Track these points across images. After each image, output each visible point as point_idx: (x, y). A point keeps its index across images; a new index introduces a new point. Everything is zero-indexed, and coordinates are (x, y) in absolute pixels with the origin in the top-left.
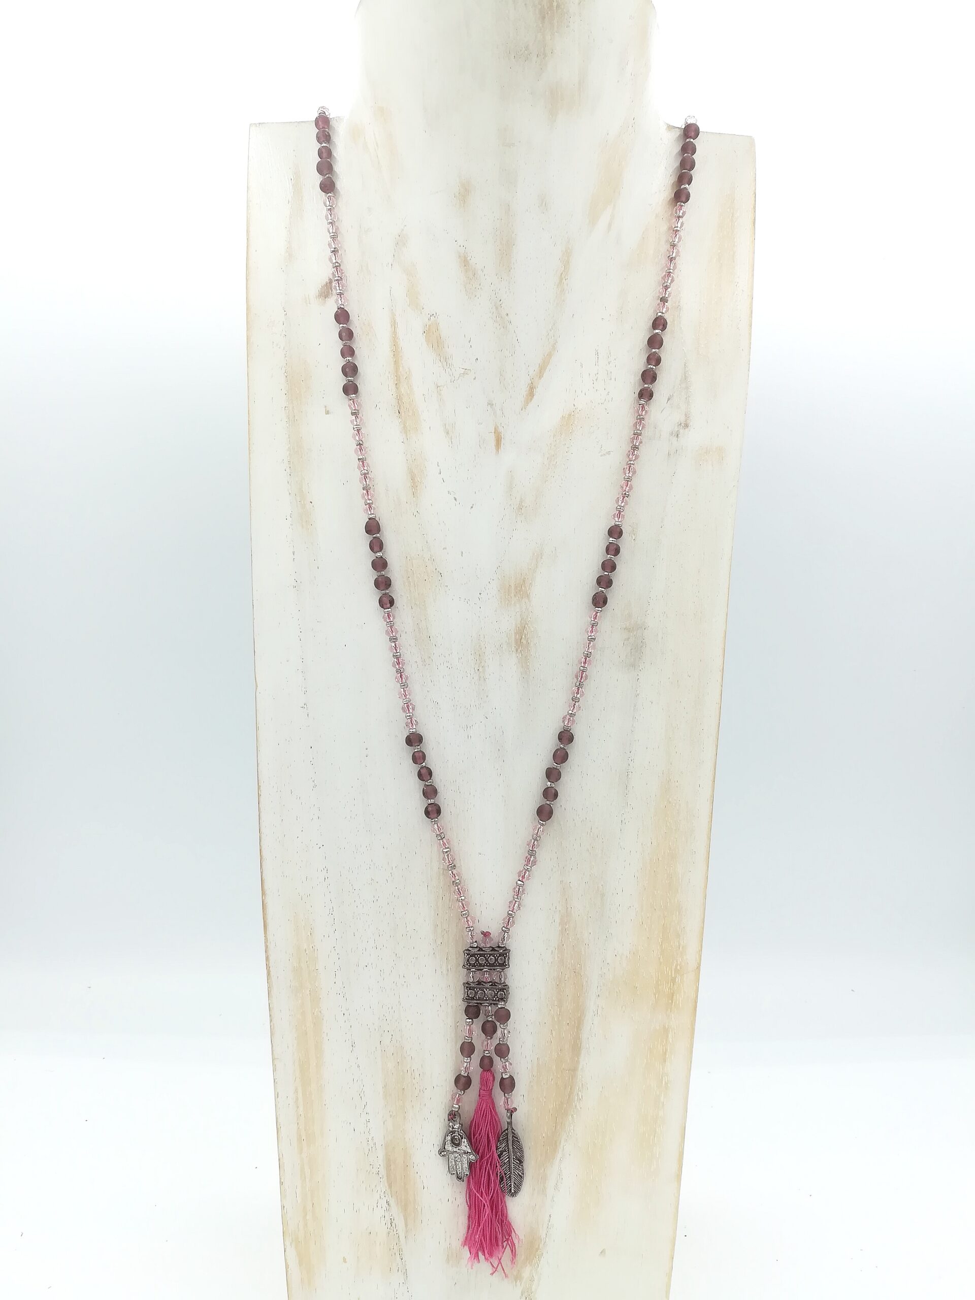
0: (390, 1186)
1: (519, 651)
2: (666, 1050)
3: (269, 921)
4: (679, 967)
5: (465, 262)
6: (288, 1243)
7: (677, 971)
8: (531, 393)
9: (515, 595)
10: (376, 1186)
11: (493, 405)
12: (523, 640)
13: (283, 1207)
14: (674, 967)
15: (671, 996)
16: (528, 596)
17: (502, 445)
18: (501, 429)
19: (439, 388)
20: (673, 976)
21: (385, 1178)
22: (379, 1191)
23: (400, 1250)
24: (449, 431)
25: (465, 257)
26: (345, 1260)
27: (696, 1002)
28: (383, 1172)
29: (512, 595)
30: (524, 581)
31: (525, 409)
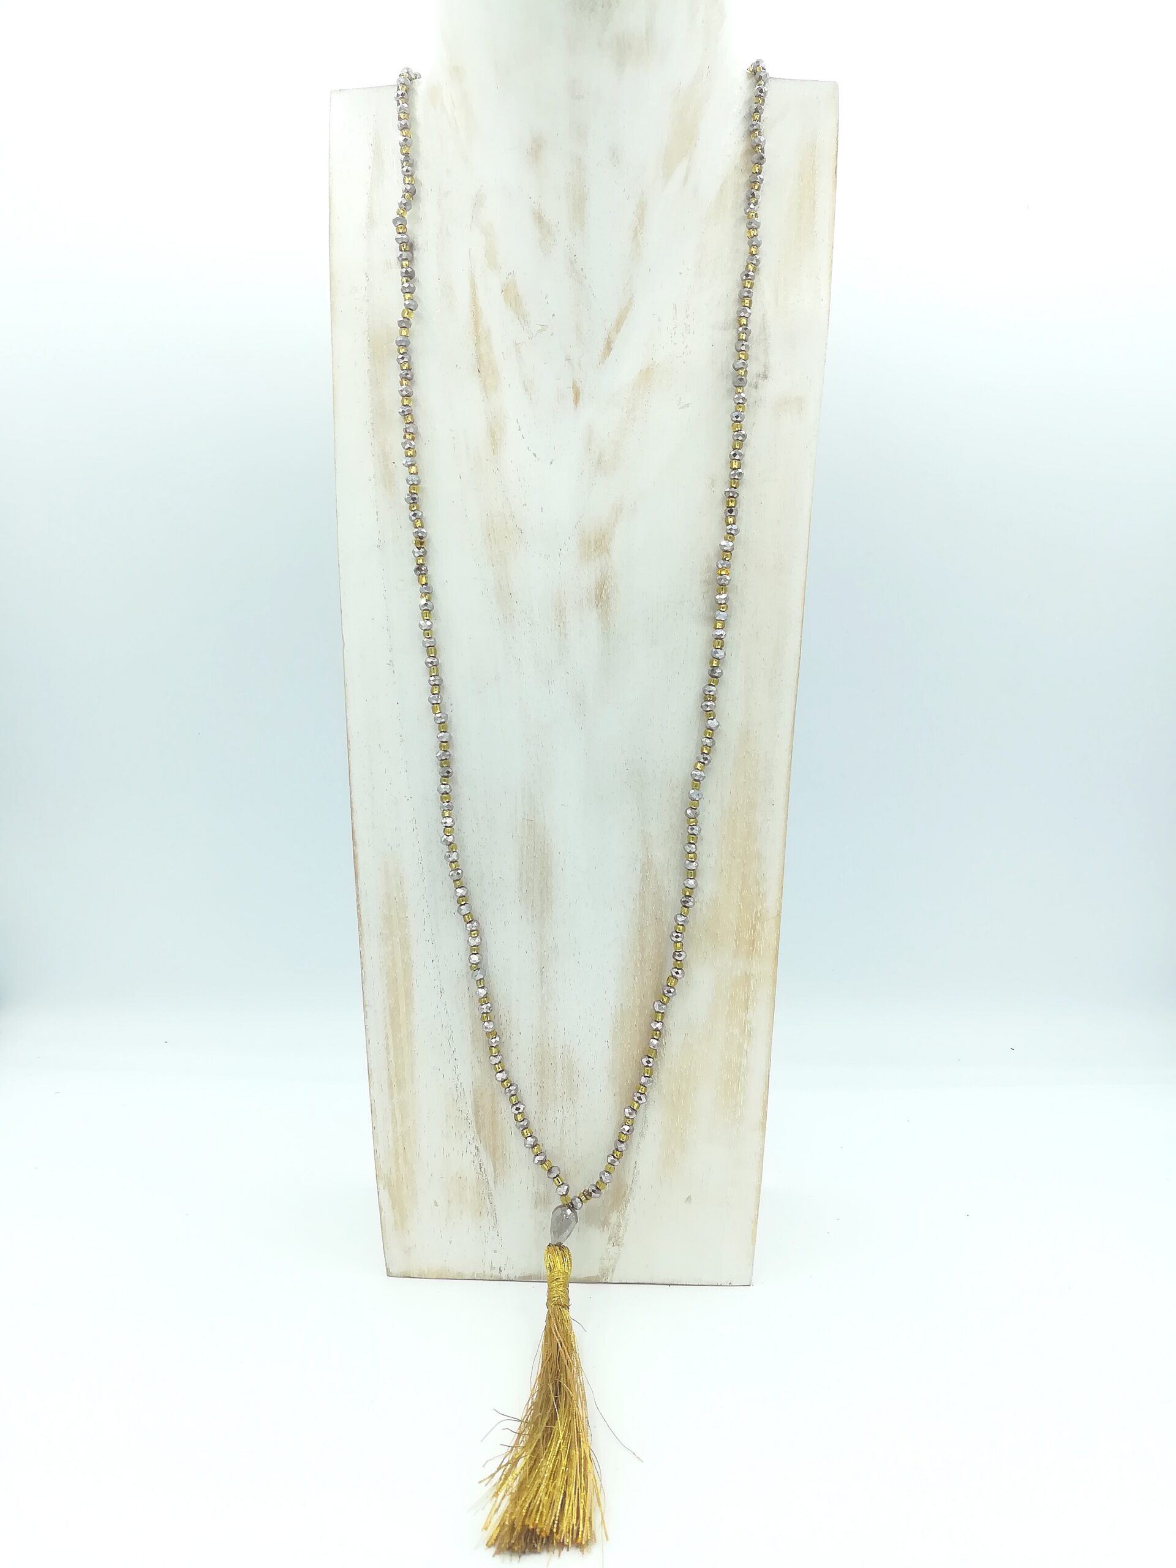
0: (479, 1132)
1: (599, 606)
2: (748, 997)
4: (759, 915)
5: (539, 218)
6: (381, 1187)
7: (757, 918)
9: (595, 550)
10: (465, 1131)
11: (570, 359)
12: (603, 596)
13: (376, 1151)
14: (754, 914)
15: (752, 943)
16: (608, 551)
17: (580, 398)
20: (754, 923)
21: (474, 1123)
22: (468, 1136)
23: (490, 1195)
25: (540, 214)
26: (436, 1204)
27: (777, 950)
28: (471, 1118)
29: (593, 550)
30: (604, 536)
31: (603, 363)
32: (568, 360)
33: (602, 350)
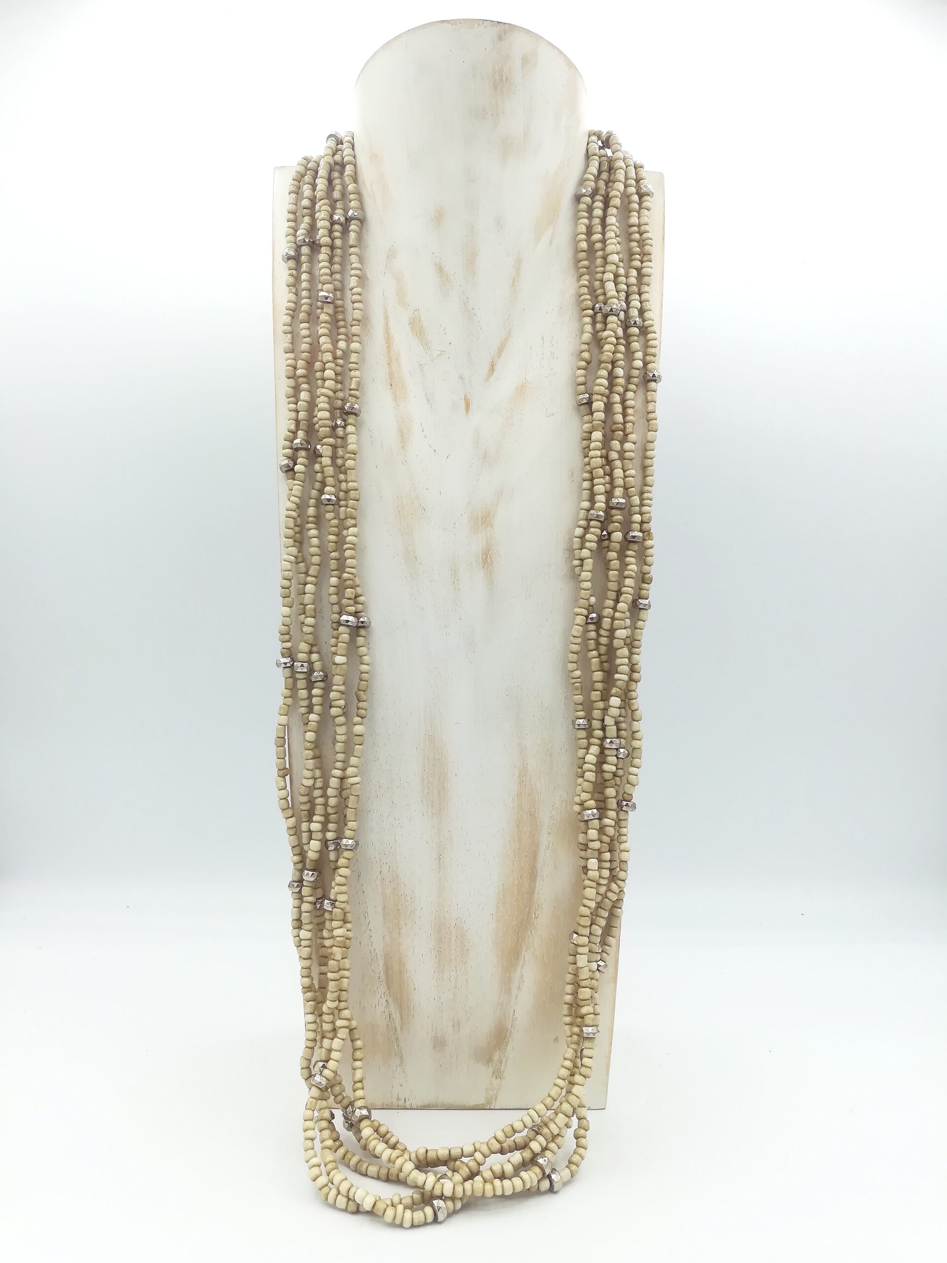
0: (389, 988)
1: (485, 567)
5: (440, 269)
8: (492, 369)
9: (481, 525)
10: (377, 988)
12: (488, 559)
16: (492, 525)
17: (470, 408)
18: (469, 397)
19: (421, 366)
21: (385, 982)
22: (380, 992)
23: (397, 1039)
24: (429, 399)
25: (440, 266)
28: (383, 977)
30: (488, 514)
31: (488, 381)
32: (461, 378)
33: (487, 371)
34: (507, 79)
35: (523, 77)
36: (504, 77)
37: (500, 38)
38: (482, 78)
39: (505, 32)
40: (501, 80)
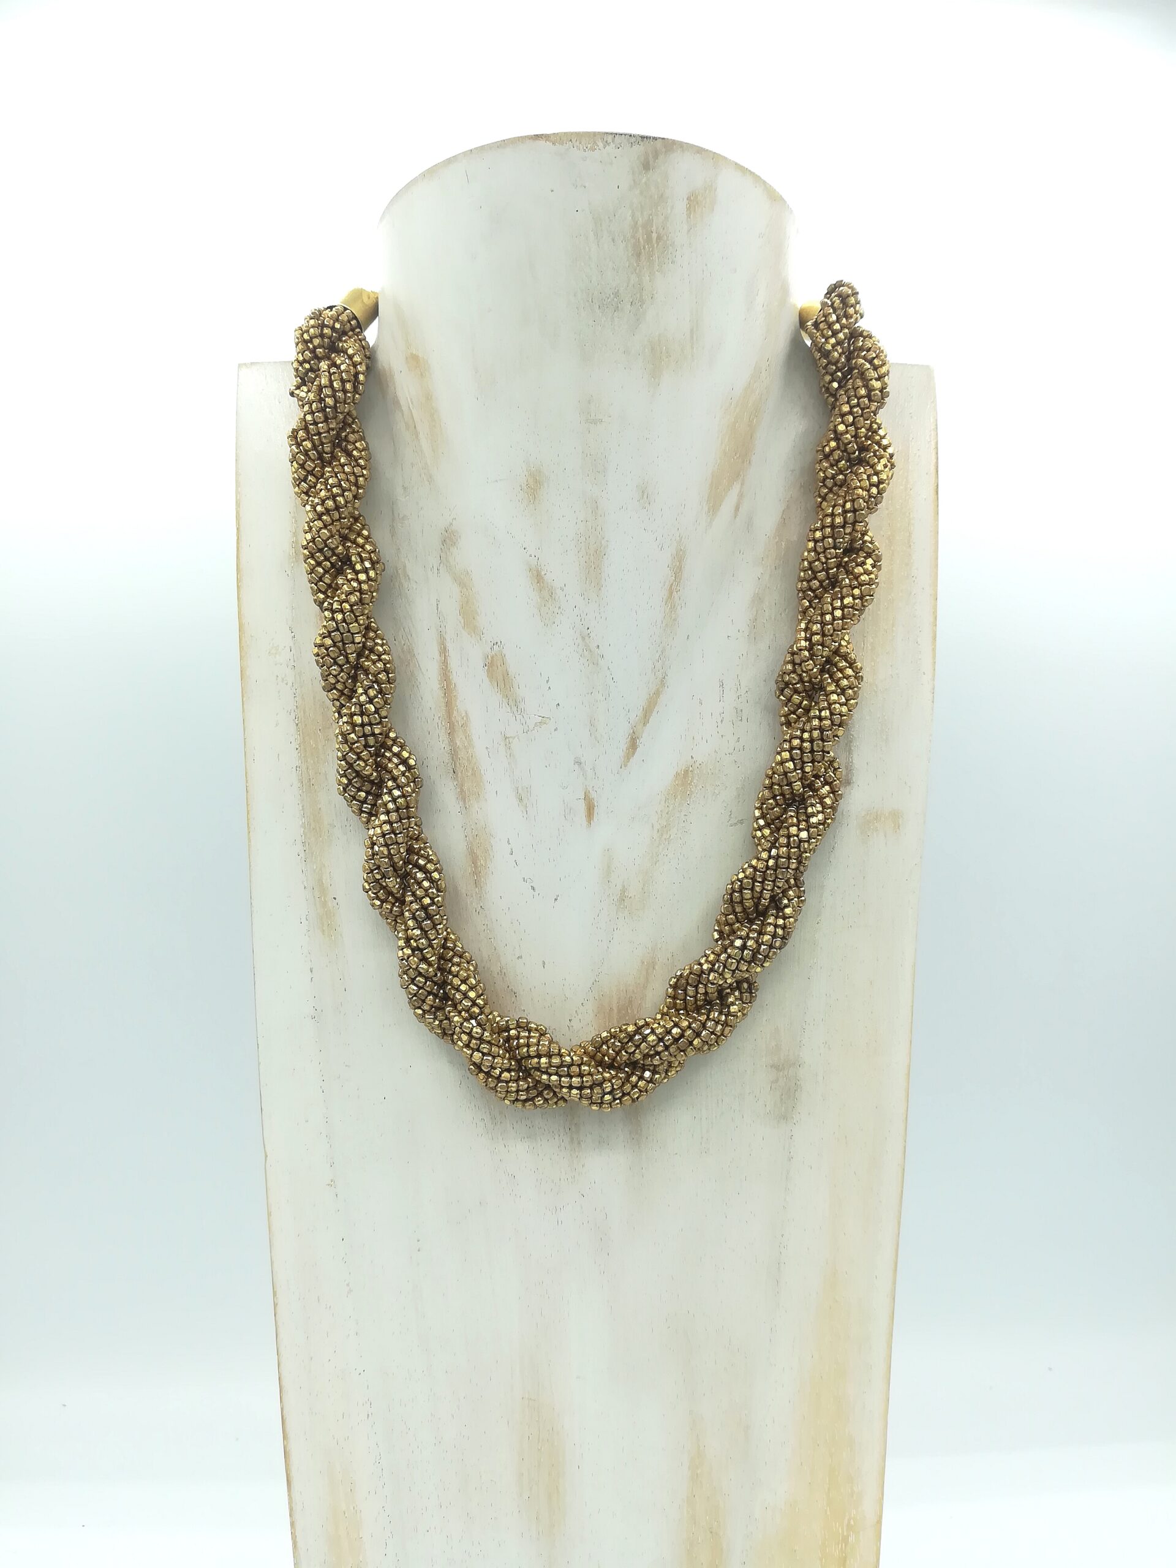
3: (294, 1473)
4: (852, 1522)
5: (538, 577)
7: (849, 1527)
8: (633, 744)
11: (581, 764)
14: (846, 1522)
15: (844, 1561)
17: (595, 814)
18: (593, 795)
19: (507, 740)
20: (845, 1534)
24: (521, 797)
25: (538, 571)
30: (630, 1002)
31: (626, 766)
32: (578, 763)
33: (625, 749)
34: (659, 238)
35: (689, 231)
36: (654, 235)
37: (646, 166)
38: (613, 240)
39: (656, 155)
40: (649, 240)
